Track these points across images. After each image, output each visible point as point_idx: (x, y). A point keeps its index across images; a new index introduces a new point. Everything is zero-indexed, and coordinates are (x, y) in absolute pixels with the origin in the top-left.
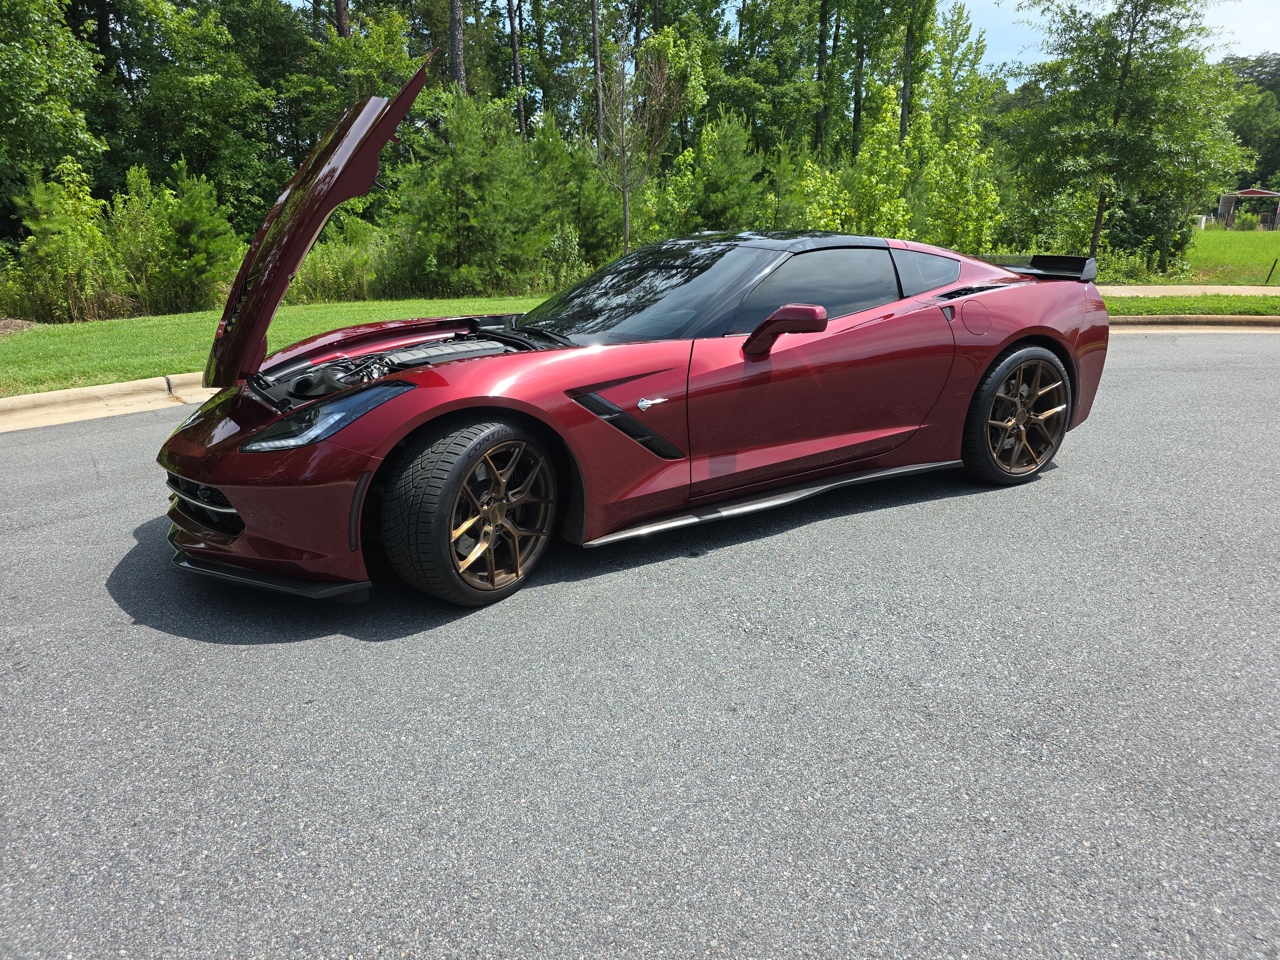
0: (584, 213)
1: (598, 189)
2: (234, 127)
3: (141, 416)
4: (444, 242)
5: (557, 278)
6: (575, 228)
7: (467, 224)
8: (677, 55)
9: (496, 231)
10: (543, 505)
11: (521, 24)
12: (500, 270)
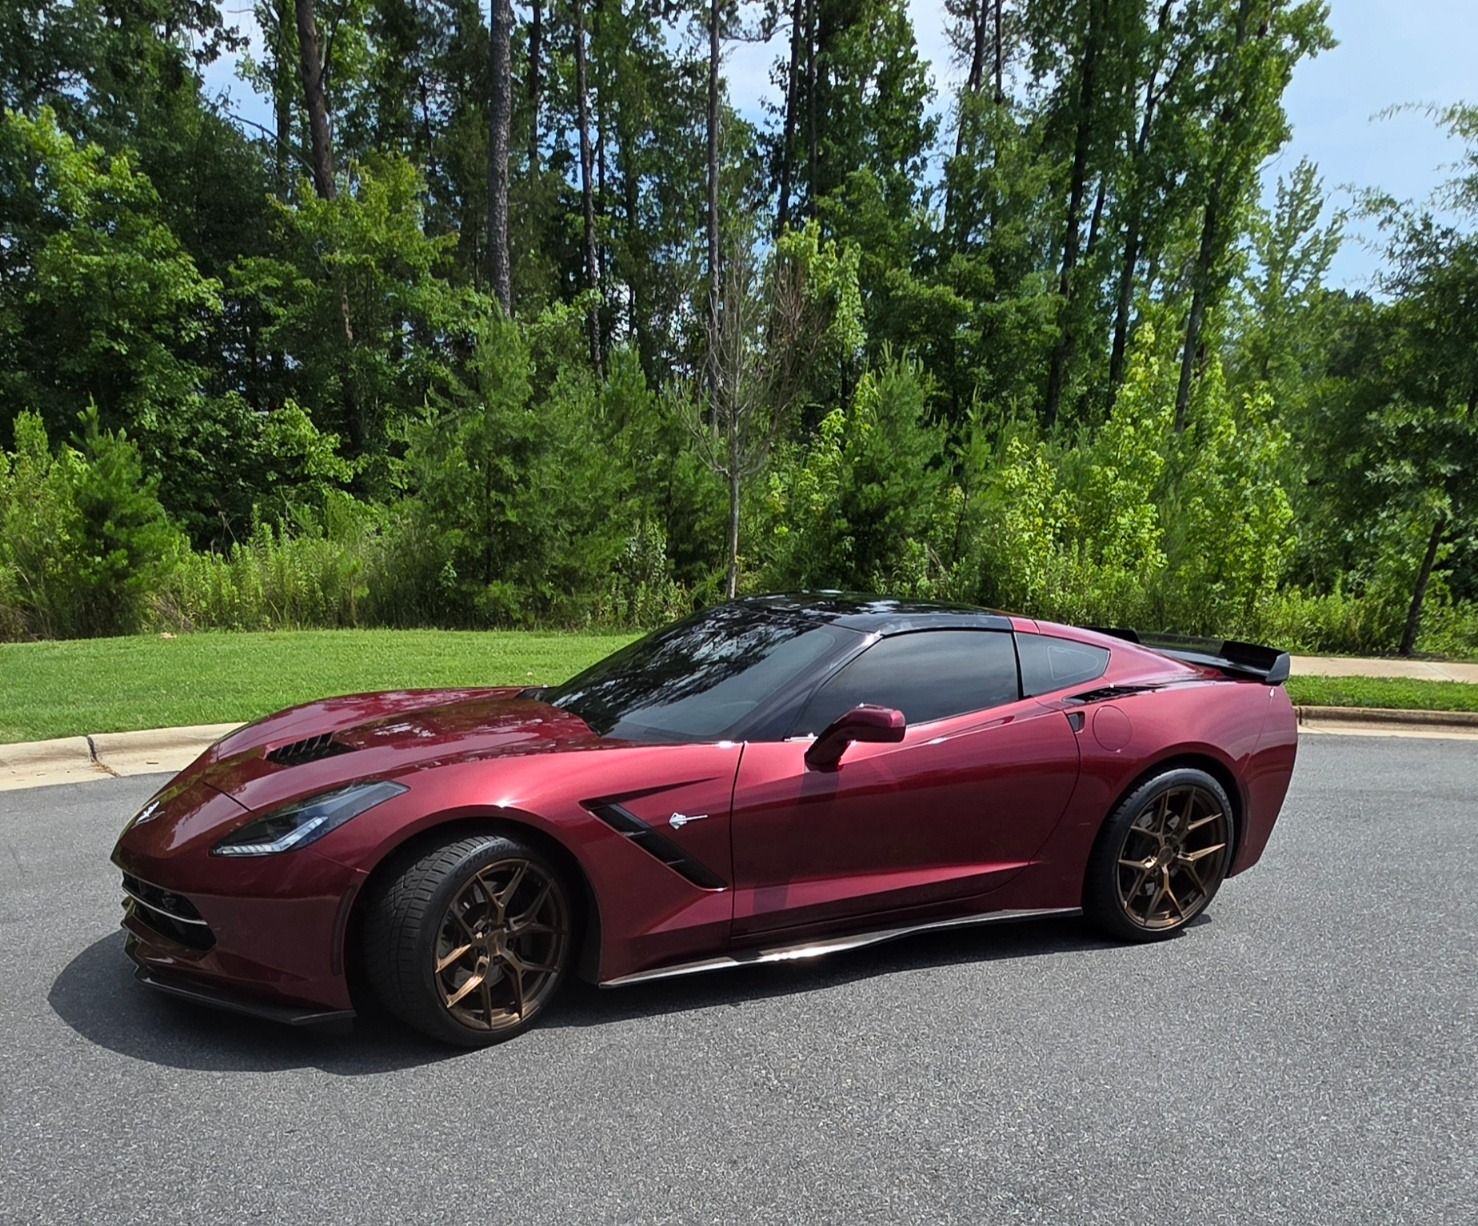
0: (675, 504)
1: (697, 469)
2: (161, 338)
3: (61, 790)
4: (467, 543)
5: (631, 604)
6: (660, 528)
7: (502, 519)
8: (822, 267)
9: (543, 530)
10: (554, 937)
11: (601, 174)
12: (547, 589)
